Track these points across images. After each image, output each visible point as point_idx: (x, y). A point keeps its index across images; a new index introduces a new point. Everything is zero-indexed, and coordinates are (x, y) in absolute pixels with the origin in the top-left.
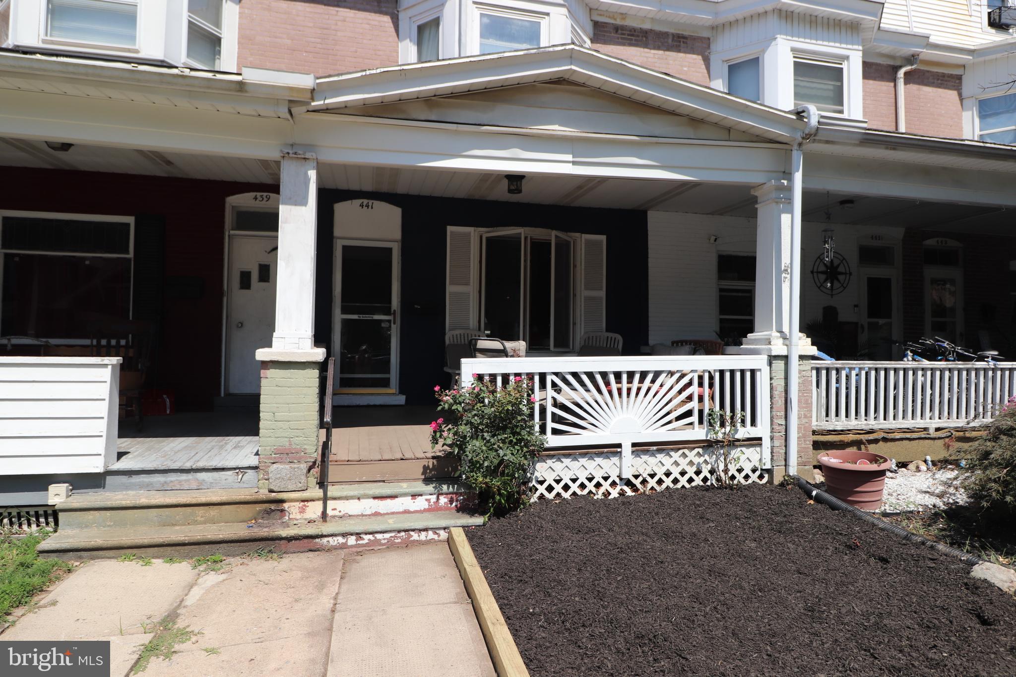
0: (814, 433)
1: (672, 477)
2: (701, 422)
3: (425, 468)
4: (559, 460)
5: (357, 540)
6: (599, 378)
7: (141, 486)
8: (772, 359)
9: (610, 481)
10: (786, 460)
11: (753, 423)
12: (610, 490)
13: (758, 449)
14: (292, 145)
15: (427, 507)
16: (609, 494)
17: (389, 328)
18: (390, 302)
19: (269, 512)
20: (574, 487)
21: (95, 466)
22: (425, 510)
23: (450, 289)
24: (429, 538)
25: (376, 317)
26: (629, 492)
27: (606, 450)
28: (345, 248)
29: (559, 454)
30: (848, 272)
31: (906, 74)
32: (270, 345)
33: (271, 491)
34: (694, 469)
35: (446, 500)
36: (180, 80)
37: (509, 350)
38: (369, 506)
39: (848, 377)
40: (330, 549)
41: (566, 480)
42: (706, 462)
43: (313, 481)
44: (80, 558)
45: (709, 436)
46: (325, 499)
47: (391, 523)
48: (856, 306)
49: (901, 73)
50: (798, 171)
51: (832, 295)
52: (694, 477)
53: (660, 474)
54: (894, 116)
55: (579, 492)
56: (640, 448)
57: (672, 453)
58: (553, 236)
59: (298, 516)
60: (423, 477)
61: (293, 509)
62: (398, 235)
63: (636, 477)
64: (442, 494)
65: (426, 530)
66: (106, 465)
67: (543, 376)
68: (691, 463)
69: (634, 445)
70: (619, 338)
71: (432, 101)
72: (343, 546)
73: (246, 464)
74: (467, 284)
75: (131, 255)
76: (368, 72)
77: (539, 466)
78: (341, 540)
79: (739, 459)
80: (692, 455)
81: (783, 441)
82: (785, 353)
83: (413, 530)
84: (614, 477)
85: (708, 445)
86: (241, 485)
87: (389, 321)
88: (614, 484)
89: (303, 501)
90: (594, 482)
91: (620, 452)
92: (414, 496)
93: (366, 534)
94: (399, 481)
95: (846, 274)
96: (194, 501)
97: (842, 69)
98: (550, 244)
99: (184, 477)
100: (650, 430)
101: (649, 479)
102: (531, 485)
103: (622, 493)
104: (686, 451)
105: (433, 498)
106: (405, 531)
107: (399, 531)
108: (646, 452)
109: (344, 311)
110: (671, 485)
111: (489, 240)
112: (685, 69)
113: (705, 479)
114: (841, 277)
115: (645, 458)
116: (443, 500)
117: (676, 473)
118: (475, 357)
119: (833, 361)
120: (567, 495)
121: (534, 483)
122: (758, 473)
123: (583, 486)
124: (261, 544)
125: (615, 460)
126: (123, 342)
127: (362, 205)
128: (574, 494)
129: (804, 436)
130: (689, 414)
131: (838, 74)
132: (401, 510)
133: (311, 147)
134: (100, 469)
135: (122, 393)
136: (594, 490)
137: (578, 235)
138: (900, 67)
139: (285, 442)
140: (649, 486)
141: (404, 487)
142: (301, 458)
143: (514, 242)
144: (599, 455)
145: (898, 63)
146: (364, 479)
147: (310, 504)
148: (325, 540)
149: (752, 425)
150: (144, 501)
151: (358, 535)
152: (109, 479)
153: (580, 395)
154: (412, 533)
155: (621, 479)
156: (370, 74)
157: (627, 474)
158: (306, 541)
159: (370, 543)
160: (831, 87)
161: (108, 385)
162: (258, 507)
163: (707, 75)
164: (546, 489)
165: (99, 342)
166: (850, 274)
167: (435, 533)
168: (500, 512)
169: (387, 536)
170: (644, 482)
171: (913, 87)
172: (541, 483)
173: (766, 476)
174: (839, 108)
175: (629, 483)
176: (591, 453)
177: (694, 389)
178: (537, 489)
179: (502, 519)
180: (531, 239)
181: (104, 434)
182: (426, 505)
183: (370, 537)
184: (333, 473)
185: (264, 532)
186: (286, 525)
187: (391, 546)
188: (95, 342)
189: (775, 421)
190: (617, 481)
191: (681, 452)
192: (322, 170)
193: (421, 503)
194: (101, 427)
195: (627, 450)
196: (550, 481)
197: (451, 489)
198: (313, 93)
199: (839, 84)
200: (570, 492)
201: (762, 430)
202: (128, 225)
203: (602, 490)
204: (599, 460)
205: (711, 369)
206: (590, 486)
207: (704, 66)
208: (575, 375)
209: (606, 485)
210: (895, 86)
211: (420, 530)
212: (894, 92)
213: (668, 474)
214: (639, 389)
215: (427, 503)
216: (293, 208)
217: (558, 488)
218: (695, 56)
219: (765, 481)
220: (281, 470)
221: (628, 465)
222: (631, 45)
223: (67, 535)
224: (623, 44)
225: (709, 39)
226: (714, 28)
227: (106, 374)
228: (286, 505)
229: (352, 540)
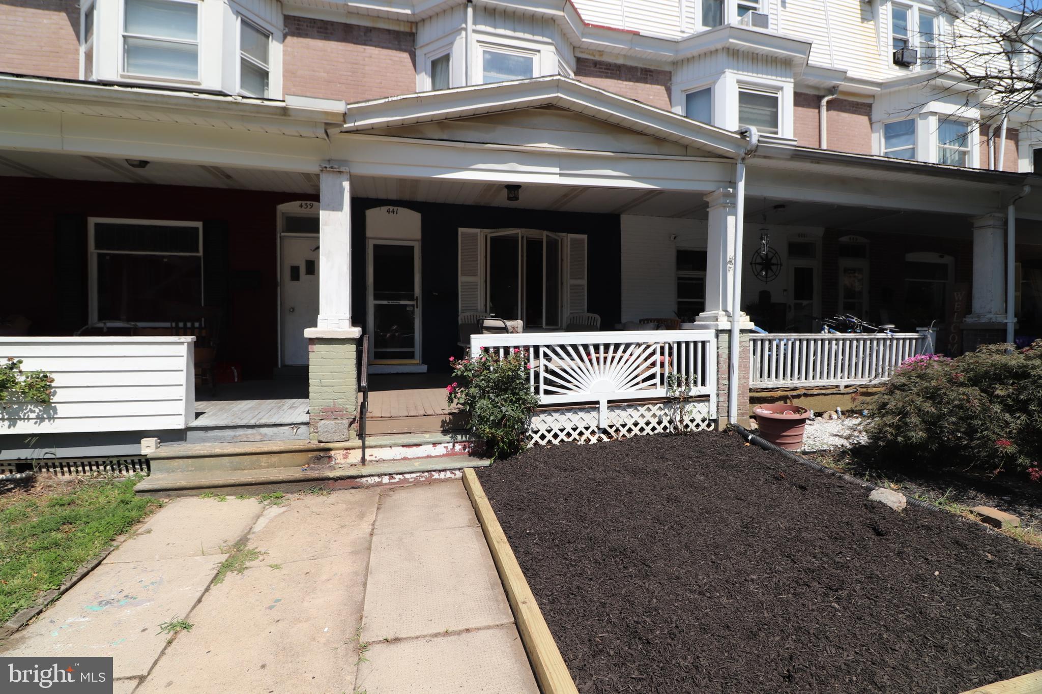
0: (751, 390)
1: (639, 427)
2: (662, 383)
3: (443, 422)
4: (550, 414)
5: (390, 479)
6: (581, 349)
7: (215, 439)
8: (719, 332)
9: (590, 430)
10: (728, 412)
11: (703, 383)
13: (707, 404)
14: (329, 161)
15: (445, 452)
16: (590, 440)
17: (413, 312)
18: (413, 290)
19: (319, 458)
20: (562, 436)
21: (178, 423)
22: (444, 455)
23: (462, 279)
24: (447, 477)
25: (402, 303)
26: (605, 439)
27: (587, 406)
28: (376, 247)
29: (550, 410)
30: (779, 263)
31: (828, 102)
32: (316, 326)
33: (320, 442)
34: (657, 420)
35: (460, 447)
36: (234, 106)
37: (509, 328)
38: (399, 452)
39: (778, 347)
40: (369, 487)
41: (556, 430)
42: (666, 414)
43: (353, 433)
44: (169, 496)
45: (669, 394)
46: (364, 448)
47: (417, 465)
48: (785, 290)
49: (824, 102)
50: (741, 181)
51: (766, 282)
52: (657, 426)
53: (630, 424)
54: (818, 136)
55: (566, 439)
56: (614, 404)
57: (639, 408)
58: (544, 235)
59: (343, 461)
60: (442, 429)
61: (338, 456)
62: (418, 235)
63: (611, 427)
64: (457, 442)
65: (444, 470)
66: (186, 423)
67: (536, 348)
69: (609, 402)
70: (598, 317)
71: (444, 123)
72: (379, 484)
73: (299, 420)
74: (475, 275)
75: (201, 254)
76: (390, 99)
77: (534, 419)
78: (377, 479)
79: (691, 411)
80: (655, 409)
81: (727, 397)
82: (729, 328)
83: (434, 471)
84: (593, 427)
85: (668, 401)
86: (296, 437)
87: (413, 306)
88: (593, 433)
89: (346, 449)
90: (578, 431)
91: (599, 408)
92: (435, 444)
93: (397, 474)
94: (422, 432)
95: (777, 265)
96: (258, 450)
97: (777, 98)
98: (542, 242)
99: (250, 431)
100: (622, 390)
101: (621, 428)
102: (527, 434)
103: (600, 440)
104: (650, 406)
105: (450, 446)
106: (428, 471)
107: (423, 472)
108: (619, 407)
109: (376, 297)
110: (639, 433)
111: (492, 238)
112: (651, 97)
113: (665, 428)
114: (774, 268)
115: (618, 412)
116: (458, 447)
117: (642, 423)
118: (482, 333)
120: (556, 442)
121: (530, 432)
122: (706, 422)
123: (569, 435)
124: (314, 484)
125: (594, 413)
126: (197, 325)
127: (388, 211)
128: (562, 441)
129: (743, 393)
130: (653, 376)
131: (773, 102)
132: (425, 456)
133: (344, 162)
134: (181, 426)
135: (197, 365)
136: (577, 437)
137: (564, 234)
138: (824, 97)
139: (330, 403)
140: (621, 434)
141: (427, 437)
142: (343, 415)
143: (513, 240)
144: (582, 410)
145: (822, 93)
146: (395, 431)
147: (351, 451)
148: (364, 480)
149: (702, 385)
150: (218, 451)
151: (391, 475)
152: (189, 434)
153: (567, 363)
154: (433, 473)
155: (599, 429)
156: (392, 101)
157: (604, 425)
158: (349, 480)
159: (400, 481)
160: (768, 113)
161: (185, 359)
162: (310, 455)
163: (669, 103)
164: (540, 437)
165: (177, 325)
166: (781, 265)
167: (452, 473)
168: (503, 456)
169: (414, 475)
170: (617, 431)
171: (833, 113)
172: (536, 432)
173: (713, 424)
174: (775, 130)
175: (605, 432)
176: (576, 409)
177: (657, 357)
178: (532, 438)
179: (505, 461)
180: (527, 238)
181: (184, 398)
182: (444, 451)
183: (401, 476)
184: (370, 427)
185: (315, 474)
186: (333, 468)
187: (417, 484)
188: (174, 325)
189: (721, 381)
190: (596, 430)
191: (646, 407)
192: (355, 182)
193: (440, 450)
194: (181, 392)
195: (603, 406)
196: (543, 431)
197: (464, 439)
198: (345, 116)
199: (775, 110)
200: (559, 439)
201: (710, 388)
202: (197, 229)
203: (584, 437)
204: (581, 414)
205: (670, 341)
206: (575, 435)
207: (666, 95)
208: (563, 347)
209: (587, 434)
210: (819, 112)
211: (440, 471)
212: (818, 117)
213: (636, 424)
214: (613, 358)
215: (445, 450)
216: (332, 213)
217: (549, 437)
218: (659, 87)
219: (712, 428)
220: (327, 424)
221: (606, 418)
222: (607, 77)
223: (158, 478)
224: (600, 77)
225: (670, 72)
226: (675, 63)
227: (183, 350)
228: (332, 453)
229: (386, 479)
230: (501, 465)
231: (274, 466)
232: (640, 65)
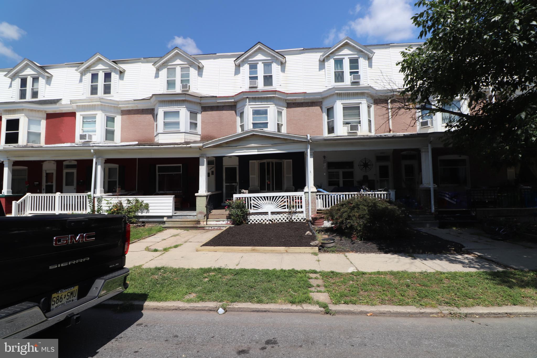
0: (318, 210)
1: (281, 220)
2: (288, 208)
3: (227, 216)
4: (254, 215)
6: (263, 198)
7: (178, 218)
8: (305, 193)
9: (266, 220)
10: (309, 216)
11: (301, 208)
12: (267, 222)
13: (303, 214)
14: (202, 154)
17: (236, 187)
18: (236, 180)
19: (198, 223)
21: (171, 214)
23: (251, 176)
25: (233, 184)
26: (271, 223)
27: (265, 213)
28: (226, 168)
31: (391, 101)
33: (198, 219)
34: (286, 218)
38: (215, 223)
40: (207, 229)
41: (256, 220)
42: (289, 216)
43: (206, 218)
44: (168, 229)
45: (290, 211)
47: (217, 226)
48: (375, 175)
49: (389, 101)
51: (366, 172)
52: (286, 220)
53: (278, 219)
55: (259, 222)
56: (273, 213)
57: (281, 214)
58: (274, 162)
59: (202, 224)
60: (226, 218)
62: (238, 164)
63: (273, 219)
65: (223, 227)
67: (250, 198)
68: (285, 217)
69: (271, 212)
72: (209, 229)
73: (194, 215)
74: (255, 175)
75: (181, 173)
76: (213, 141)
77: (250, 216)
78: (208, 228)
79: (298, 216)
80: (285, 215)
81: (308, 212)
82: (308, 191)
84: (267, 219)
85: (290, 213)
86: (194, 218)
87: (236, 185)
88: (267, 221)
89: (203, 221)
90: (263, 220)
92: (223, 221)
93: (213, 227)
94: (221, 218)
95: (371, 165)
96: (185, 221)
97: (359, 106)
99: (185, 217)
100: (275, 209)
101: (276, 220)
102: (248, 220)
103: (269, 223)
104: (284, 214)
105: (227, 222)
106: (220, 227)
108: (274, 214)
109: (226, 183)
111: (260, 163)
112: (314, 111)
114: (369, 166)
115: (274, 215)
116: (229, 222)
117: (282, 219)
119: (328, 193)
120: (257, 223)
122: (303, 219)
123: (260, 221)
124: (195, 228)
125: (267, 215)
126: (180, 192)
127: (229, 157)
128: (258, 223)
129: (314, 211)
130: (284, 206)
131: (358, 108)
132: (220, 223)
133: (205, 154)
134: (171, 215)
135: (175, 202)
136: (263, 222)
137: (284, 160)
138: (389, 99)
139: (201, 211)
140: (276, 222)
142: (203, 213)
143: (264, 163)
144: (263, 214)
146: (215, 218)
148: (206, 228)
150: (178, 220)
151: (211, 227)
152: (173, 217)
153: (260, 202)
155: (269, 220)
158: (202, 228)
159: (213, 229)
161: (172, 200)
162: (196, 222)
165: (174, 192)
166: (373, 165)
167: (225, 227)
169: (216, 228)
170: (274, 221)
172: (251, 220)
174: (359, 118)
175: (271, 221)
177: (286, 200)
180: (271, 162)
182: (225, 223)
184: (210, 216)
185: (195, 226)
186: (200, 225)
189: (306, 207)
191: (283, 214)
193: (224, 223)
194: (171, 208)
195: (269, 213)
196: (253, 220)
197: (230, 220)
198: (203, 146)
199: (358, 111)
200: (257, 222)
201: (304, 209)
203: (265, 222)
204: (263, 216)
207: (320, 109)
208: (258, 197)
209: (266, 221)
210: (387, 105)
211: (222, 227)
212: (387, 107)
216: (202, 166)
217: (255, 221)
218: (317, 107)
219: (305, 221)
220: (199, 215)
221: (270, 217)
222: (298, 107)
223: (166, 225)
224: (296, 107)
225: (322, 101)
226: (323, 98)
227: (172, 198)
228: (200, 222)
229: (210, 228)
230: (237, 226)
231: (188, 224)
232: (310, 101)
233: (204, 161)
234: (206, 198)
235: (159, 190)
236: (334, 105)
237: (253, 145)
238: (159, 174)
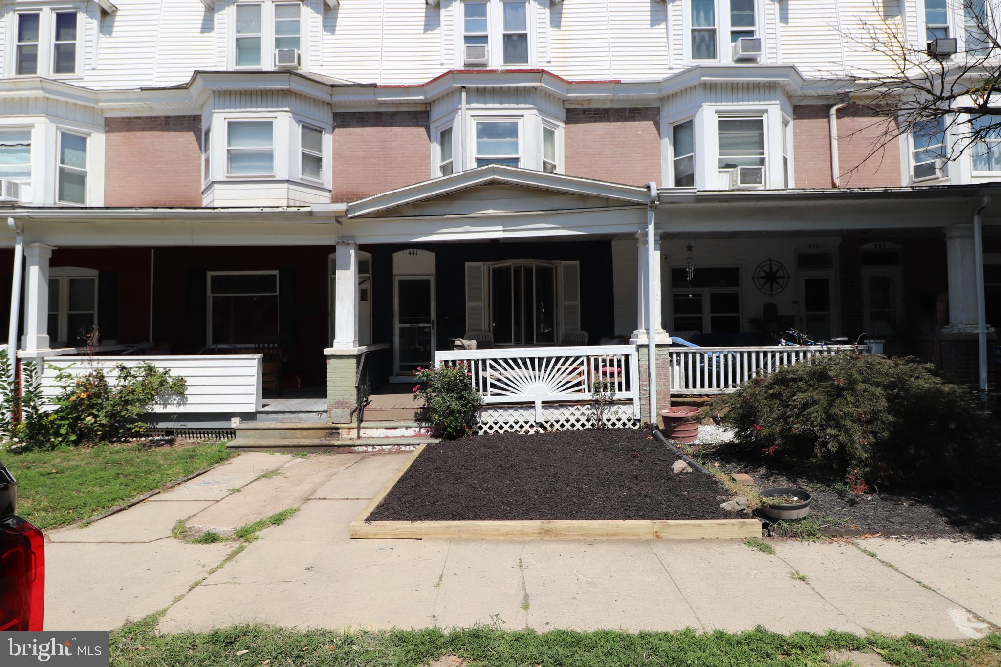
0: (672, 396)
1: (570, 423)
2: (589, 388)
3: (416, 414)
4: (496, 410)
5: (373, 449)
6: (520, 361)
7: (273, 420)
8: (639, 347)
9: (529, 424)
10: (650, 413)
11: (628, 389)
12: (529, 429)
13: (631, 406)
14: (343, 237)
16: (529, 432)
17: (430, 332)
18: (429, 314)
19: (332, 434)
20: (506, 427)
21: (251, 409)
22: (413, 436)
23: (469, 304)
24: (411, 449)
25: (421, 325)
26: (541, 431)
27: (525, 405)
28: (401, 282)
29: (495, 407)
31: (838, 111)
32: (332, 346)
33: (333, 423)
34: (585, 418)
35: (425, 431)
37: (466, 346)
38: (382, 432)
40: (359, 453)
41: (501, 423)
42: (593, 413)
43: (355, 419)
44: (244, 451)
45: (595, 397)
46: (359, 428)
47: (391, 441)
48: (794, 302)
49: (833, 111)
50: (650, 224)
51: (772, 295)
52: (586, 423)
53: (562, 421)
54: (829, 146)
55: (509, 430)
56: (547, 404)
57: (570, 408)
58: (534, 263)
59: (346, 437)
60: (415, 419)
61: (343, 432)
62: (434, 271)
63: (547, 422)
64: (422, 427)
65: (409, 445)
66: (256, 408)
67: (484, 361)
68: (583, 414)
69: (543, 402)
70: (586, 334)
72: (366, 452)
73: (322, 410)
74: (480, 301)
75: (278, 293)
76: (376, 196)
77: (483, 414)
78: (364, 448)
79: (618, 412)
80: (583, 409)
81: (648, 401)
82: (647, 343)
83: (402, 445)
84: (532, 422)
85: (595, 403)
86: (320, 421)
87: (430, 328)
88: (532, 426)
89: (349, 429)
90: (519, 424)
91: (535, 406)
92: (407, 428)
93: (377, 445)
94: (401, 420)
95: (784, 277)
96: (295, 427)
97: (763, 120)
98: (532, 269)
99: (293, 415)
100: (554, 394)
101: (555, 423)
102: (478, 425)
103: (537, 432)
104: (579, 407)
105: (417, 430)
106: (398, 445)
107: (395, 445)
108: (552, 407)
109: (401, 322)
110: (570, 428)
112: (640, 133)
113: (593, 425)
114: (780, 281)
115: (552, 410)
116: (423, 431)
117: (573, 420)
119: (698, 348)
120: (501, 432)
121: (481, 424)
122: (632, 422)
123: (511, 427)
124: (325, 448)
125: (532, 411)
127: (410, 253)
128: (506, 431)
129: (664, 398)
130: (579, 384)
131: (759, 125)
132: (400, 435)
134: (253, 411)
135: (264, 374)
136: (519, 429)
137: (558, 262)
138: (834, 104)
139: (340, 398)
140: (555, 428)
141: (403, 423)
142: (348, 406)
143: (506, 270)
144: (521, 408)
145: (831, 102)
146: (382, 419)
147: (352, 430)
148: (357, 448)
149: (626, 390)
150: (273, 426)
151: (373, 445)
152: (258, 416)
153: (509, 373)
154: (401, 446)
155: (537, 423)
157: (541, 420)
158: (347, 448)
159: (380, 450)
161: (256, 368)
162: (327, 431)
163: (658, 135)
164: (489, 428)
165: (259, 346)
166: (789, 277)
167: (414, 447)
168: (451, 437)
169: (388, 447)
170: (552, 425)
171: (847, 120)
172: (486, 424)
173: (638, 424)
175: (542, 426)
176: (516, 407)
177: (582, 368)
178: (482, 428)
179: (452, 441)
180: (524, 266)
181: (255, 393)
182: (413, 433)
183: (380, 447)
184: (366, 414)
185: (326, 443)
186: (339, 440)
187: (390, 452)
188: (257, 346)
189: (642, 388)
190: (534, 424)
191: (576, 407)
193: (410, 432)
194: (253, 389)
195: (538, 405)
196: (491, 423)
197: (427, 425)
198: (347, 211)
199: (761, 132)
200: (504, 430)
202: (275, 275)
203: (524, 430)
204: (521, 411)
206: (517, 427)
207: (655, 129)
208: (506, 360)
209: (527, 427)
210: (829, 121)
211: (406, 445)
212: (828, 126)
213: (568, 421)
215: (414, 432)
216: (343, 271)
217: (496, 428)
218: (647, 122)
219: (637, 427)
220: (337, 412)
221: (540, 415)
222: (596, 121)
223: (238, 441)
224: (590, 122)
225: (659, 108)
226: (662, 99)
227: (255, 363)
228: (340, 431)
229: (370, 449)
230: (448, 443)
231: (304, 437)
232: (628, 106)
233: (350, 255)
234: (354, 361)
235: (214, 342)
236: (694, 115)
237: (491, 212)
238: (214, 298)
